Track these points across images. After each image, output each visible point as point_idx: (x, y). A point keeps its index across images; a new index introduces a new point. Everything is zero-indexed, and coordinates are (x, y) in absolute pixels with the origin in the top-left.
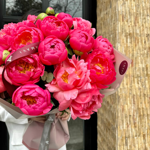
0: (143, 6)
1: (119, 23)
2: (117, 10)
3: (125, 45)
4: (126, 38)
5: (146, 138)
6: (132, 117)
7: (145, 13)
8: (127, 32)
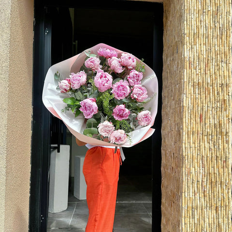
0: (216, 50)
1: (185, 70)
2: (183, 56)
3: (192, 97)
4: (194, 89)
5: (220, 211)
6: (201, 184)
7: (219, 58)
8: (195, 81)
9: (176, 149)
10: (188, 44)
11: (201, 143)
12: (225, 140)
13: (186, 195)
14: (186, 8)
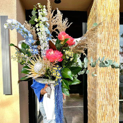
0: (112, 34)
1: (98, 44)
2: (97, 37)
3: (102, 56)
4: (102, 52)
5: (114, 106)
6: (105, 95)
7: (113, 38)
8: (103, 48)
9: (94, 80)
10: (99, 31)
11: (106, 77)
12: (116, 75)
13: (99, 100)
14: (98, 14)
